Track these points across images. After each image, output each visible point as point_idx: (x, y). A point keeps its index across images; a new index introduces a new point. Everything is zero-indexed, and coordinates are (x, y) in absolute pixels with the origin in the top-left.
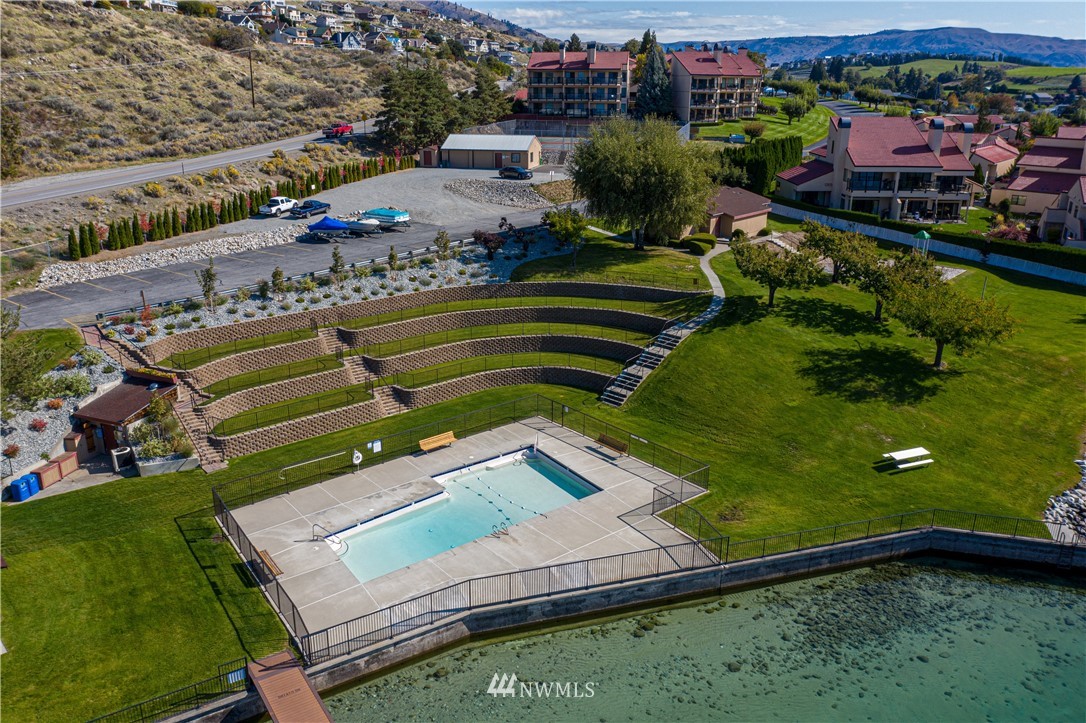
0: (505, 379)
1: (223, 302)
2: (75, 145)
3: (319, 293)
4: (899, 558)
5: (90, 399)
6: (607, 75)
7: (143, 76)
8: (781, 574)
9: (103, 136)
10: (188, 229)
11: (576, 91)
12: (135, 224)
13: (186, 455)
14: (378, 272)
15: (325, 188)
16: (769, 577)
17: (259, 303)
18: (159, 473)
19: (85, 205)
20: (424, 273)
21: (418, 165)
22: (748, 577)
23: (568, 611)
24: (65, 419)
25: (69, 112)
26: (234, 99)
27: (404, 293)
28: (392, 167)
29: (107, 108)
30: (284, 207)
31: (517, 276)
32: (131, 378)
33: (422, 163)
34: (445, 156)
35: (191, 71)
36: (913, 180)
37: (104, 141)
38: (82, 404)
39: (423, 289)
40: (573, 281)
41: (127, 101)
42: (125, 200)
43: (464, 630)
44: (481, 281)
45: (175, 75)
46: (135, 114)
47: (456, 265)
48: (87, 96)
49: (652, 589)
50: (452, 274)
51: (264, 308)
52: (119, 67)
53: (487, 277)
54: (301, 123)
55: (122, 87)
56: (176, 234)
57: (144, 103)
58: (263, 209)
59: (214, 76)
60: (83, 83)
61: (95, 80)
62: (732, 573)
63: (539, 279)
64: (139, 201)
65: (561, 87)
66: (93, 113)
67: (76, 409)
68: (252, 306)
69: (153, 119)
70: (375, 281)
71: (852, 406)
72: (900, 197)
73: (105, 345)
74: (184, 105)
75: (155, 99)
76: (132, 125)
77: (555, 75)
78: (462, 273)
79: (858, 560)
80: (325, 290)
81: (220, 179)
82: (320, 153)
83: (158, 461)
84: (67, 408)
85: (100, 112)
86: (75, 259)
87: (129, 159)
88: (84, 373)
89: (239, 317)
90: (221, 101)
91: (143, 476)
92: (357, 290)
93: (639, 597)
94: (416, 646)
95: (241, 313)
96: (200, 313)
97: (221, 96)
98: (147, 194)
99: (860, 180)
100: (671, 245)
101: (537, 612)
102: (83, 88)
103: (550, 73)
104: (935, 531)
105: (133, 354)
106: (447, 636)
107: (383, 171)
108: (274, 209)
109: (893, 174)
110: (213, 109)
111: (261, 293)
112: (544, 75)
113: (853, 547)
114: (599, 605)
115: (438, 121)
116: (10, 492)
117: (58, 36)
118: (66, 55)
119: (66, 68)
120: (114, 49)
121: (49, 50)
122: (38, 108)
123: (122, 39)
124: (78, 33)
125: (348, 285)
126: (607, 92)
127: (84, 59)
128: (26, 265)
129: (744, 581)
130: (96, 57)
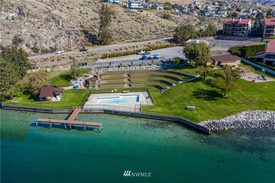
0: (149, 86)
1: (113, 67)
2: (123, 39)
3: (128, 68)
5: (88, 78)
6: (243, 25)
7: (143, 26)
8: (151, 118)
9: (129, 37)
10: (123, 55)
11: (235, 29)
12: (114, 54)
13: (94, 87)
14: (140, 65)
15: (154, 50)
16: (148, 117)
18: (91, 89)
19: (109, 50)
20: (149, 67)
21: (180, 46)
22: (145, 116)
23: (117, 113)
24: (85, 80)
25: (126, 33)
26: (159, 30)
27: (143, 69)
28: (173, 46)
29: (133, 32)
30: (142, 53)
31: (166, 69)
32: (94, 76)
33: (182, 45)
35: (153, 24)
37: (129, 38)
38: (87, 78)
39: (147, 69)
40: (175, 71)
41: (137, 31)
42: (116, 50)
43: (103, 112)
44: (158, 69)
45: (149, 25)
46: (138, 33)
47: (156, 66)
48: (131, 30)
49: (129, 114)
50: (154, 67)
51: (118, 69)
52: (139, 24)
53: (160, 69)
54: (166, 35)
55: (138, 28)
56: (121, 56)
57: (140, 31)
58: (138, 53)
59: (157, 25)
60: (131, 27)
61: (133, 27)
62: (142, 115)
63: (169, 70)
64: (118, 50)
65: (231, 28)
66: (130, 33)
69: (141, 34)
70: (139, 67)
71: (195, 99)
73: (94, 71)
74: (148, 31)
75: (143, 30)
76: (136, 35)
77: (230, 25)
79: (165, 119)
80: (130, 67)
82: (158, 43)
83: (91, 87)
84: (85, 79)
85: (131, 33)
86: (103, 59)
87: (129, 42)
88: (89, 74)
89: (114, 70)
90: (156, 30)
91: (89, 89)
92: (135, 68)
93: (127, 114)
94: (96, 111)
95: (115, 69)
96: (109, 68)
97: (157, 29)
98: (120, 49)
99: (269, 56)
101: (113, 112)
102: (130, 28)
103: (229, 25)
104: (180, 118)
105: (96, 73)
106: (101, 112)
107: (170, 47)
108: (140, 53)
110: (153, 32)
111: (119, 67)
112: (228, 25)
113: (164, 117)
114: (121, 114)
116: (74, 87)
117: (130, 18)
118: (130, 22)
119: (129, 24)
120: (139, 20)
121: (127, 21)
122: (121, 32)
123: (142, 18)
124: (134, 17)
125: (134, 67)
126: (242, 29)
127: (133, 22)
128: (96, 59)
129: (144, 117)
130: (135, 22)
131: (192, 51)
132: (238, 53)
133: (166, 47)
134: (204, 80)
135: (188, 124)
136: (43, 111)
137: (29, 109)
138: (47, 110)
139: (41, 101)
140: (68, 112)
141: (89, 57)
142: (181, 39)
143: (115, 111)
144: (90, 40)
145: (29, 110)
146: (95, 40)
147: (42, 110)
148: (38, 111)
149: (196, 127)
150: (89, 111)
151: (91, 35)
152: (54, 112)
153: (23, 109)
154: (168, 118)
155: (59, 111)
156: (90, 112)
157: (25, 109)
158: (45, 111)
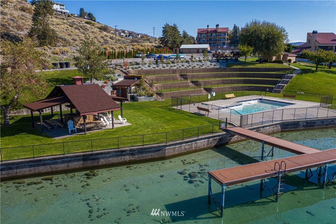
1: (146, 64)
5: (116, 82)
6: (222, 34)
7: (84, 33)
10: (118, 58)
12: (105, 53)
13: (152, 96)
14: (187, 62)
17: (156, 65)
18: (144, 101)
20: (200, 64)
24: (110, 86)
25: (65, 40)
27: (196, 68)
29: (75, 40)
31: (228, 66)
32: (125, 78)
33: (174, 53)
34: (181, 51)
35: (96, 34)
38: (114, 83)
39: (201, 67)
40: (246, 67)
41: (80, 39)
44: (218, 67)
45: (92, 34)
48: (69, 37)
50: (208, 64)
52: (77, 31)
55: (78, 35)
59: (103, 36)
60: (68, 33)
61: (71, 33)
63: (235, 67)
65: (208, 38)
67: (112, 84)
70: (187, 64)
78: (211, 65)
81: (122, 48)
83: (143, 97)
84: (110, 84)
85: (73, 41)
92: (183, 65)
95: (152, 67)
96: (140, 66)
100: (270, 62)
102: (68, 35)
105: (125, 73)
106: (276, 129)
107: (165, 53)
111: (156, 63)
112: (202, 34)
114: (320, 125)
115: (178, 41)
118: (62, 26)
119: (63, 29)
120: (75, 26)
121: (58, 25)
124: (65, 21)
126: (222, 39)
127: (67, 27)
130: (70, 28)
134: (317, 70)
136: (127, 158)
137: (63, 162)
138: (141, 151)
140: (208, 144)
145: (62, 166)
147: (122, 153)
148: (102, 162)
152: (169, 151)
153: (26, 171)
155: (183, 148)
157: (38, 165)
158: (136, 157)
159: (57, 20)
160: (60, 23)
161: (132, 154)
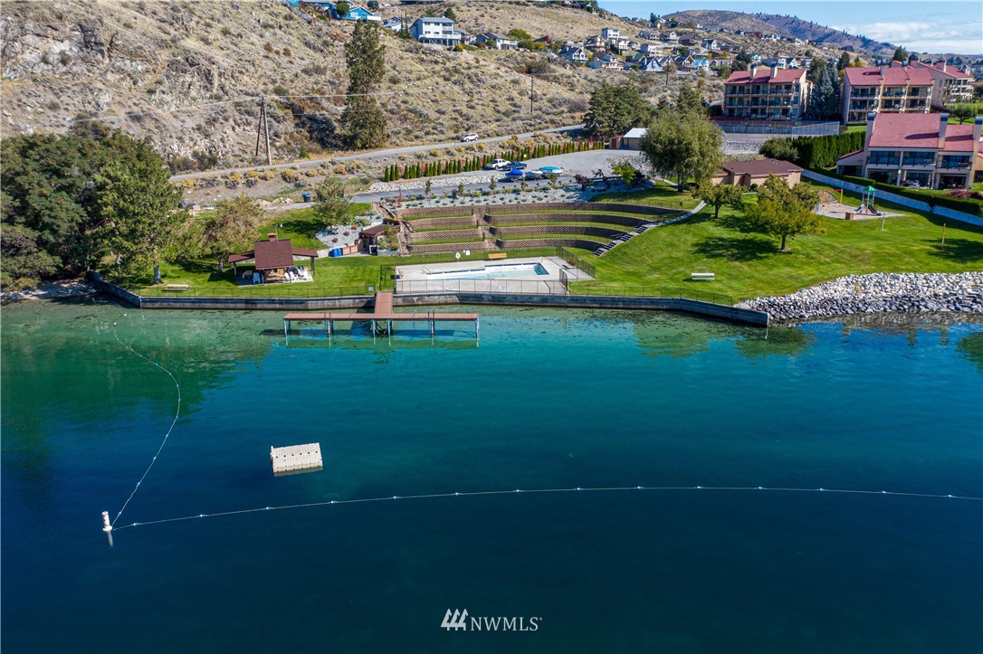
1: (434, 197)
2: (418, 133)
3: (482, 198)
4: (663, 310)
5: (368, 228)
6: (783, 87)
7: (470, 93)
8: (597, 305)
9: (434, 128)
10: (445, 172)
11: (761, 99)
12: (418, 168)
13: (395, 249)
15: (533, 157)
16: (591, 305)
17: (451, 200)
18: (384, 255)
19: (399, 158)
20: (542, 194)
21: (607, 147)
22: (581, 303)
23: (499, 301)
24: (357, 233)
25: (421, 116)
26: (523, 108)
27: (526, 203)
28: (586, 148)
29: (443, 113)
30: (500, 165)
31: (594, 199)
32: (385, 221)
33: (610, 146)
34: (625, 142)
35: (500, 89)
36: (913, 157)
37: (435, 131)
38: (364, 229)
39: (537, 202)
40: (622, 203)
41: (455, 109)
42: (419, 157)
43: (456, 299)
44: (572, 201)
45: (490, 93)
46: (458, 116)
47: (562, 192)
48: (434, 106)
49: (535, 299)
50: (557, 196)
51: (452, 202)
52: (456, 88)
53: (575, 199)
54: (553, 122)
55: (455, 100)
56: (438, 174)
57: (465, 110)
58: (488, 165)
59: (515, 94)
60: (433, 98)
61: (440, 96)
62: (573, 300)
63: (605, 202)
64: (426, 158)
65: (748, 97)
66: (433, 115)
67: (362, 230)
68: (448, 201)
69: (468, 119)
70: (514, 196)
71: (705, 259)
72: (902, 171)
73: (380, 209)
74: (489, 111)
75: (472, 107)
76: (455, 123)
77: (746, 88)
78: (562, 196)
79: (638, 307)
80: (486, 197)
81: (473, 149)
82: (541, 138)
83: (385, 251)
84: (359, 230)
85: (438, 115)
86: (387, 181)
87: (440, 141)
88: (369, 218)
89: (440, 205)
90: (514, 109)
91: (379, 255)
92: (502, 199)
93: (529, 302)
94: (436, 299)
95: (441, 203)
96: (423, 201)
97: (515, 106)
98: (431, 154)
99: (877, 156)
101: (486, 299)
102: (432, 101)
103: (742, 88)
104: (682, 300)
105: (390, 214)
106: (449, 300)
107: (579, 150)
108: (494, 166)
109: (900, 152)
110: (506, 114)
112: (738, 88)
113: (636, 299)
114: (511, 301)
115: (628, 120)
116: (331, 254)
117: (426, 70)
118: (427, 81)
119: (426, 89)
120: (456, 77)
121: (419, 79)
122: (405, 112)
123: (463, 70)
124: (437, 68)
125: (498, 196)
126: (782, 99)
127: (437, 83)
128: (365, 182)
129: (579, 305)
130: (444, 83)
131: (671, 142)
132: (791, 155)
133: (567, 149)
134: (716, 217)
135: (704, 311)
136: (278, 306)
137: (232, 303)
138: (288, 302)
139: (257, 283)
140: (354, 303)
141: (339, 176)
142: (609, 126)
143: (493, 297)
144: (314, 136)
145: (232, 306)
146: (328, 135)
147: (273, 301)
148: (259, 306)
149: (729, 315)
150: (415, 299)
151: (312, 119)
152: (311, 305)
153: (209, 305)
154: (646, 304)
155: (326, 304)
156: (420, 303)
157: (217, 303)
158: (284, 306)
159: (422, 68)
160: (425, 73)
161: (281, 303)
